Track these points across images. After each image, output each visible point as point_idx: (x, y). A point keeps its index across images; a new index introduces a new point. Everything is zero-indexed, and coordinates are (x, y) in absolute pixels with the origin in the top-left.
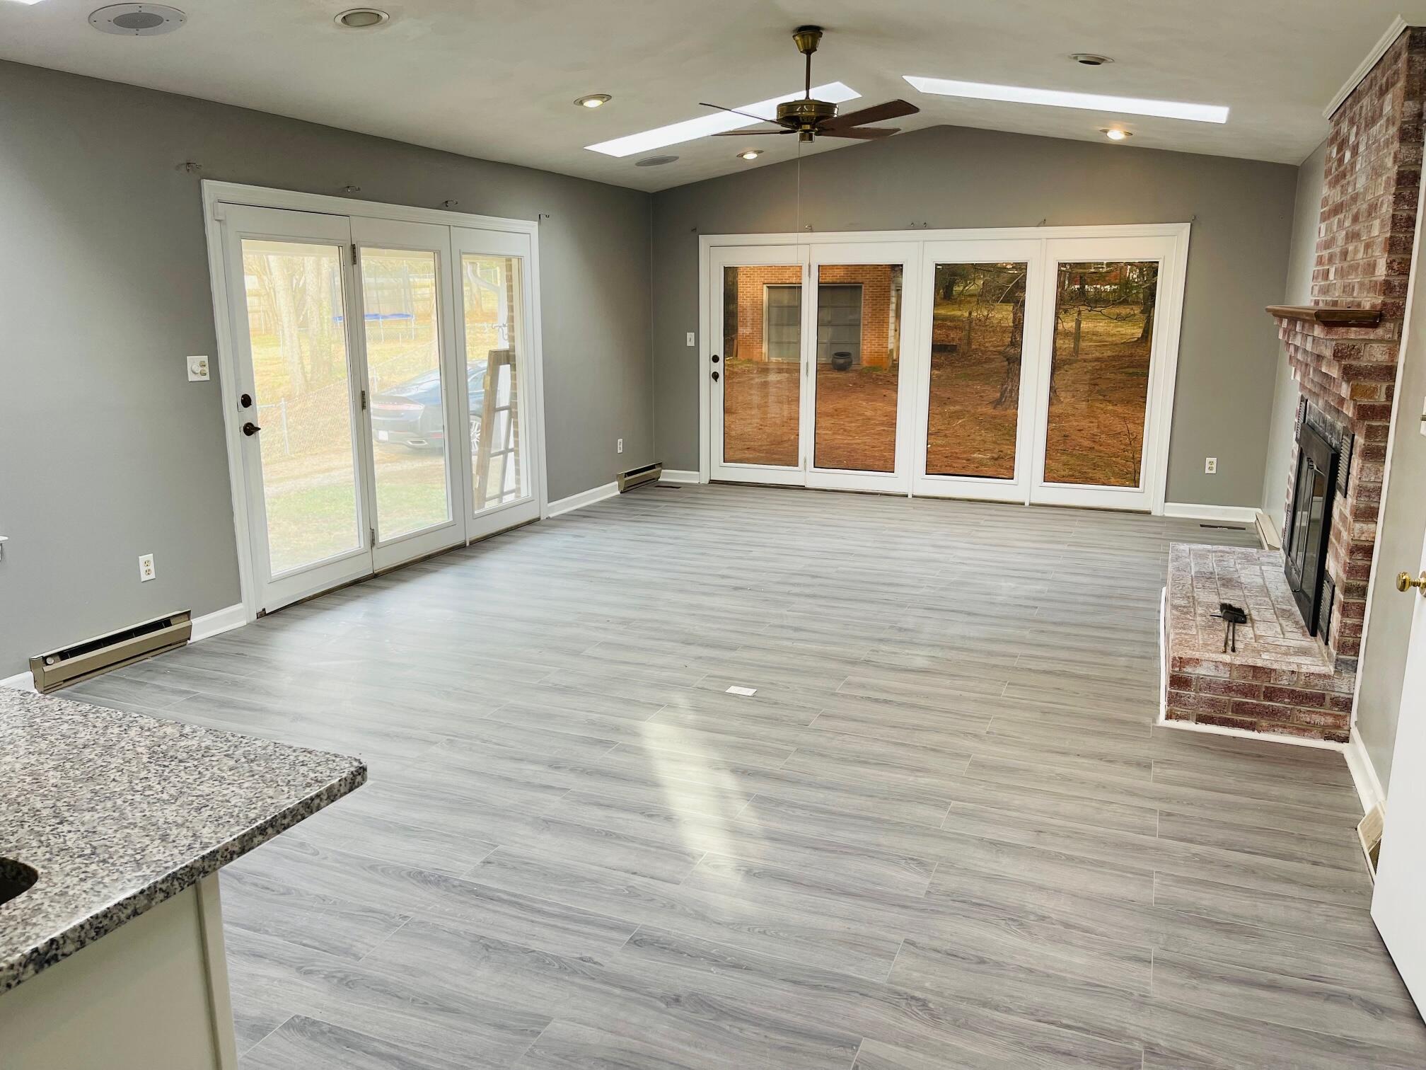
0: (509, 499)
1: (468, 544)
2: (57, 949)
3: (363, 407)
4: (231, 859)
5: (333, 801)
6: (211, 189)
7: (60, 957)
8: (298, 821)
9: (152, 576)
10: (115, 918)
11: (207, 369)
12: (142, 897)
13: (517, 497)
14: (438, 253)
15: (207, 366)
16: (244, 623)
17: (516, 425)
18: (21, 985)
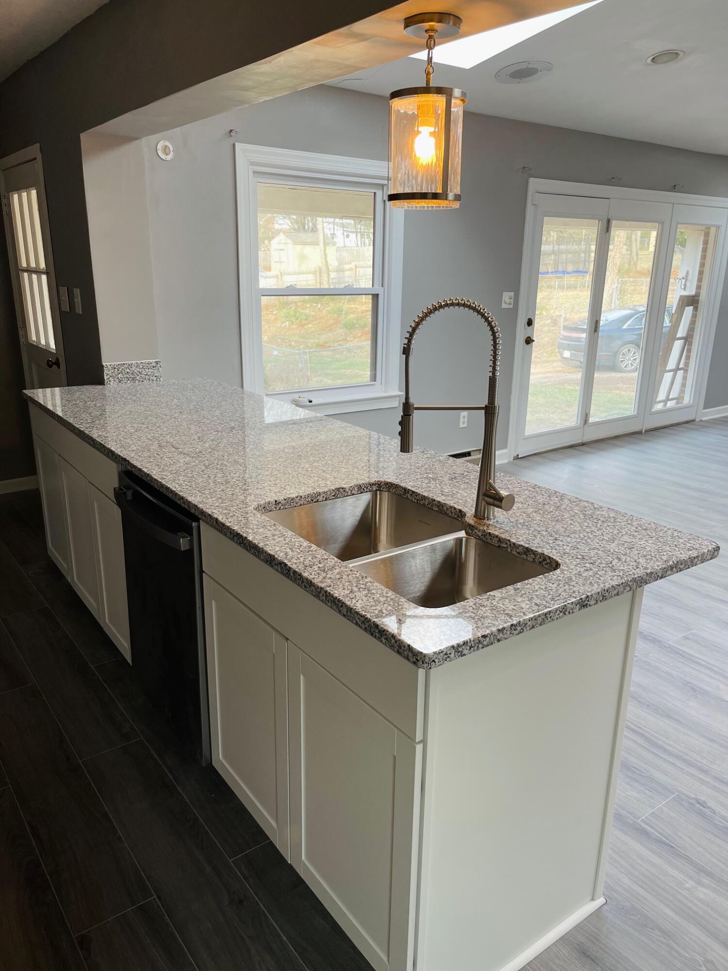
0: (670, 404)
1: (643, 432)
2: (588, 601)
3: (595, 331)
4: (657, 580)
5: (702, 562)
6: (535, 184)
7: (588, 606)
8: (686, 569)
9: (465, 425)
10: (610, 593)
11: (512, 301)
12: (621, 586)
13: (678, 403)
14: (662, 223)
15: (513, 299)
16: (506, 461)
17: (689, 351)
18: (573, 614)
